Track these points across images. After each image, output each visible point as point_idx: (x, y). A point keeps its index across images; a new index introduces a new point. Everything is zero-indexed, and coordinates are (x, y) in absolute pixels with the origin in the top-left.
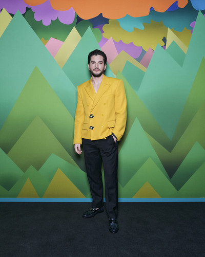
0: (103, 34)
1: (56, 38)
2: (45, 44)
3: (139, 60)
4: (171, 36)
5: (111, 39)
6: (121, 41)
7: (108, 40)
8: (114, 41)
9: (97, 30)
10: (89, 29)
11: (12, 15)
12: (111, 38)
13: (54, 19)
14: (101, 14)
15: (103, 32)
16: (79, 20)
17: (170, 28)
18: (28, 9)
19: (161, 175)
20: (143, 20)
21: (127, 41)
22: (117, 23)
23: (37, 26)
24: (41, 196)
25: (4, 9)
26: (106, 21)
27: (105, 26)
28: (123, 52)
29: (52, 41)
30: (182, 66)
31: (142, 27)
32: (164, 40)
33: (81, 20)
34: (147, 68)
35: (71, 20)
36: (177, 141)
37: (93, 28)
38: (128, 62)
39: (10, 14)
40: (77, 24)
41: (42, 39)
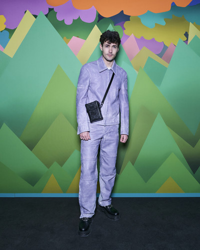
0: (125, 31)
1: (78, 37)
2: (67, 43)
3: (160, 55)
4: (193, 30)
5: (132, 36)
6: (142, 38)
7: (129, 36)
8: (136, 38)
9: (119, 27)
11: (36, 16)
12: (133, 34)
13: (76, 18)
14: (122, 11)
15: (124, 29)
16: (100, 18)
17: (192, 23)
18: (50, 10)
19: (184, 170)
20: (165, 15)
21: (148, 37)
22: (138, 20)
23: (59, 26)
24: (64, 192)
25: (28, 11)
26: (127, 18)
27: (126, 24)
28: (144, 48)
29: (74, 40)
31: (163, 23)
32: (186, 35)
33: (103, 18)
34: (169, 63)
35: (92, 18)
37: (115, 25)
38: (149, 58)
39: (34, 15)
40: (98, 22)
41: (65, 37)
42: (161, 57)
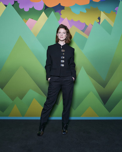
0: (61, 15)
1: (32, 19)
2: (26, 23)
3: (83, 31)
4: (103, 16)
5: (66, 19)
6: (72, 20)
7: (64, 19)
8: (68, 20)
9: (58, 13)
10: (53, 13)
11: (6, 6)
13: (31, 7)
14: (60, 4)
16: (46, 7)
17: (103, 11)
18: (15, 2)
19: (99, 103)
20: (86, 6)
21: (76, 20)
22: (69, 9)
23: (21, 12)
24: (23, 116)
25: (1, 2)
26: (63, 8)
27: (62, 11)
28: (73, 26)
29: (30, 21)
30: (110, 34)
31: (85, 11)
32: (99, 19)
33: (48, 7)
34: (88, 36)
35: (41, 7)
36: (108, 81)
37: (55, 12)
38: (76, 32)
39: (5, 5)
40: (45, 10)
41: (24, 19)
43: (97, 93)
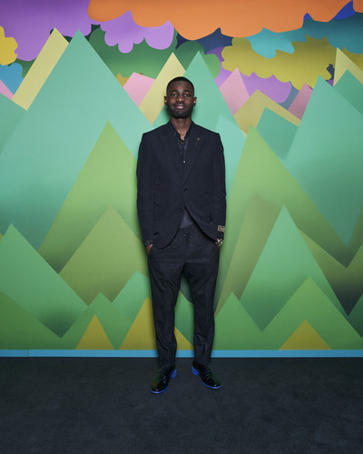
0: (223, 63)
1: (142, 74)
2: (123, 85)
3: (286, 105)
4: (342, 62)
5: (236, 72)
6: (254, 75)
7: (230, 73)
8: (242, 75)
9: (213, 56)
10: (199, 56)
11: (69, 39)
12: (237, 69)
13: (138, 41)
14: (219, 30)
15: (222, 60)
16: (180, 41)
17: (341, 49)
18: (94, 27)
19: (330, 308)
20: (292, 36)
21: (264, 73)
22: (246, 44)
23: (109, 55)
24: (116, 347)
25: (55, 30)
26: (228, 41)
27: (226, 49)
28: (257, 92)
29: (136, 79)
31: (290, 49)
32: (331, 69)
33: (185, 40)
34: (301, 118)
35: (167, 41)
36: (358, 248)
37: (206, 56)
38: (266, 110)
39: (66, 37)
40: (177, 48)
41: (119, 75)
42: (287, 108)
43: (327, 281)
